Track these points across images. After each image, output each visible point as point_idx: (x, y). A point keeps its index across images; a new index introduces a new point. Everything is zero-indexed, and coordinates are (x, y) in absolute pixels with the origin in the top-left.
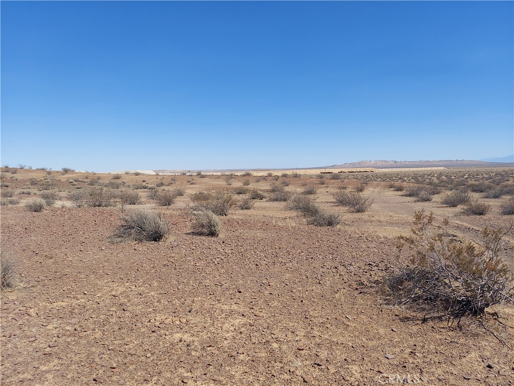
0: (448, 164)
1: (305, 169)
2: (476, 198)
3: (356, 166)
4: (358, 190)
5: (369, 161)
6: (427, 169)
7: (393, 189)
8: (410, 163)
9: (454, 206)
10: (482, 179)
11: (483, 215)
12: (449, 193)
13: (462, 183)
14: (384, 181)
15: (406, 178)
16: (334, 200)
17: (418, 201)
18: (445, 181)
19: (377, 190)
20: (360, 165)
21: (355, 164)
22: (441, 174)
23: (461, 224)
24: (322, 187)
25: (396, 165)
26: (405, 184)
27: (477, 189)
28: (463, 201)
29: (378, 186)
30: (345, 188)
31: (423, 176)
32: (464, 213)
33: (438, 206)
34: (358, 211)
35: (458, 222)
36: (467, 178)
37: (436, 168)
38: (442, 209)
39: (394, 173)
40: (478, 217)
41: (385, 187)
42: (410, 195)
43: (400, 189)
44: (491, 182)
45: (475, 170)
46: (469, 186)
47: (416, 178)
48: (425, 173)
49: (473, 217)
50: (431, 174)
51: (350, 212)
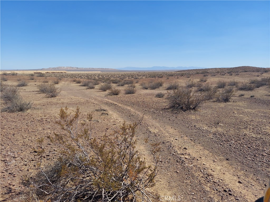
0: (102, 70)
1: (23, 70)
2: (114, 86)
3: (56, 69)
4: (56, 83)
5: (63, 67)
6: (93, 72)
7: (75, 82)
8: (84, 69)
9: (105, 91)
10: (116, 77)
11: (117, 95)
12: (102, 84)
13: (108, 79)
14: (71, 78)
15: (83, 77)
16: (38, 90)
17: (88, 89)
18: (101, 78)
19: (67, 83)
20: (58, 69)
21: (55, 69)
22: (99, 75)
23: (108, 101)
24: (32, 82)
25: (78, 69)
26: (82, 80)
27: (115, 82)
28: (109, 88)
29: (67, 81)
30: (47, 82)
31: (91, 76)
32: (109, 94)
33: (97, 91)
34: (52, 97)
35: (107, 100)
36: (110, 77)
37: (97, 72)
38: (100, 92)
39: (77, 74)
40: (116, 96)
41: (71, 81)
42: (84, 86)
43: (79, 82)
44: (119, 79)
45: (113, 73)
46: (111, 81)
47: (88, 76)
48: (92, 74)
49: (113, 96)
50: (95, 75)
51: (46, 97)
